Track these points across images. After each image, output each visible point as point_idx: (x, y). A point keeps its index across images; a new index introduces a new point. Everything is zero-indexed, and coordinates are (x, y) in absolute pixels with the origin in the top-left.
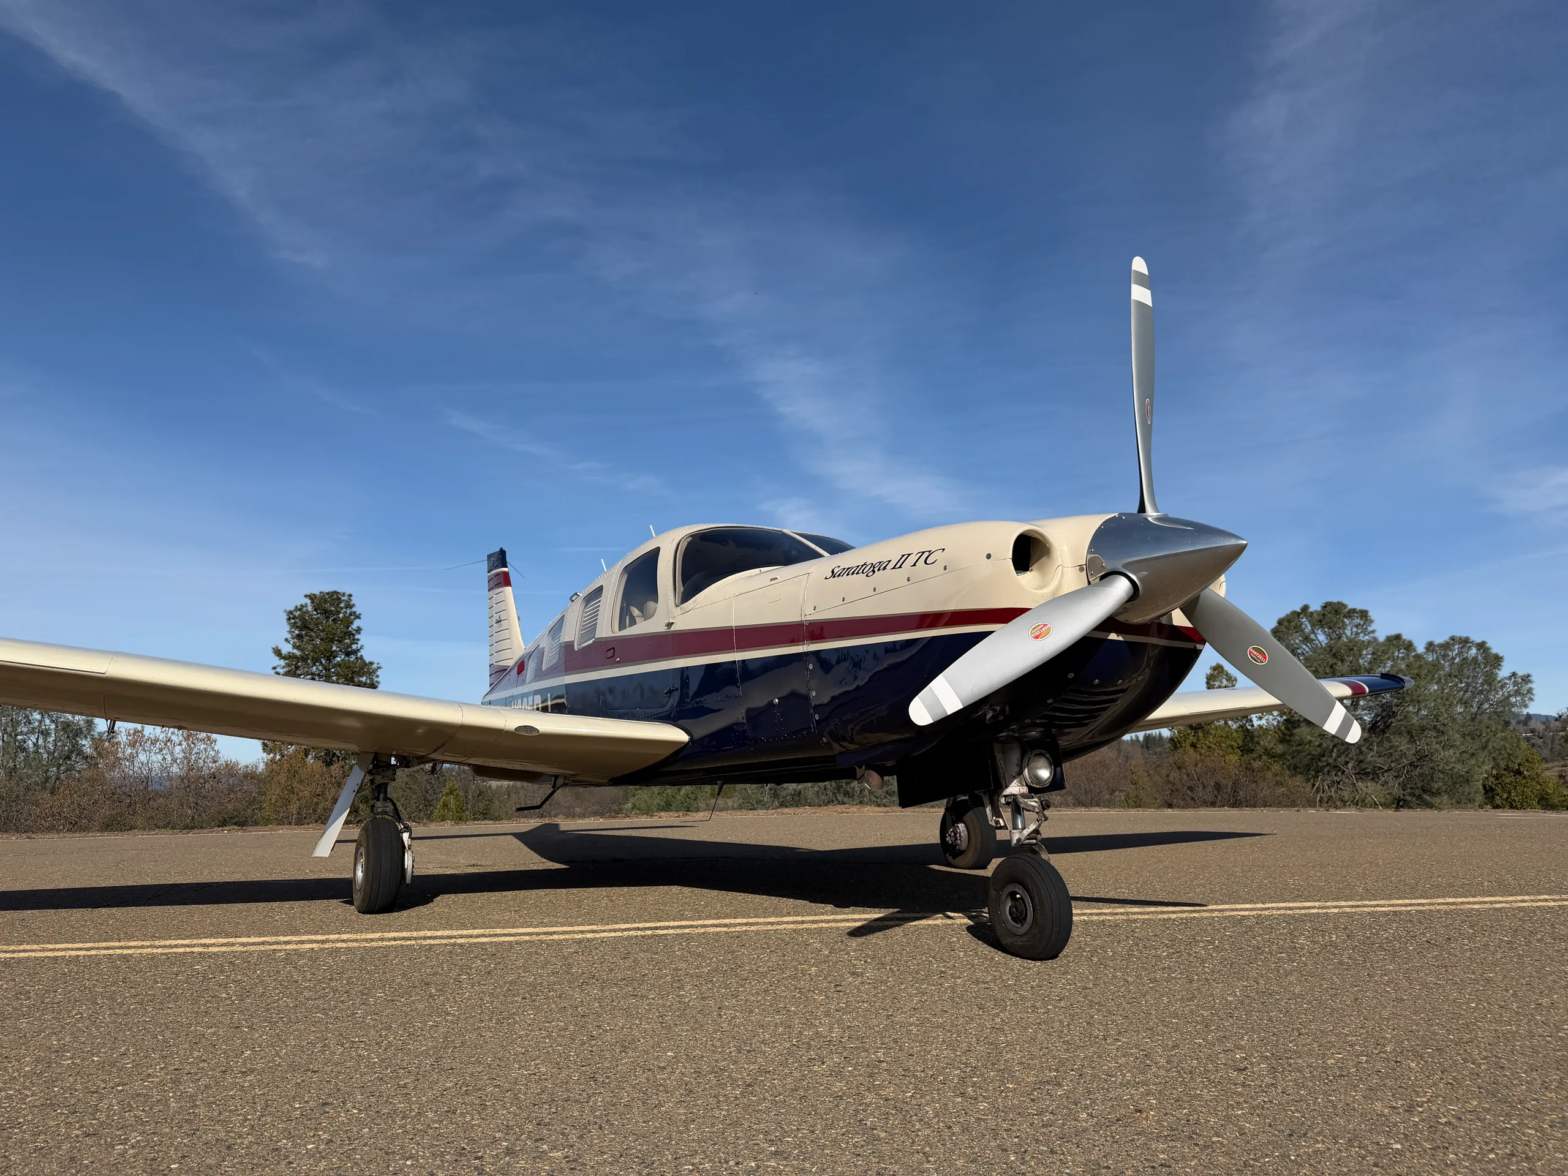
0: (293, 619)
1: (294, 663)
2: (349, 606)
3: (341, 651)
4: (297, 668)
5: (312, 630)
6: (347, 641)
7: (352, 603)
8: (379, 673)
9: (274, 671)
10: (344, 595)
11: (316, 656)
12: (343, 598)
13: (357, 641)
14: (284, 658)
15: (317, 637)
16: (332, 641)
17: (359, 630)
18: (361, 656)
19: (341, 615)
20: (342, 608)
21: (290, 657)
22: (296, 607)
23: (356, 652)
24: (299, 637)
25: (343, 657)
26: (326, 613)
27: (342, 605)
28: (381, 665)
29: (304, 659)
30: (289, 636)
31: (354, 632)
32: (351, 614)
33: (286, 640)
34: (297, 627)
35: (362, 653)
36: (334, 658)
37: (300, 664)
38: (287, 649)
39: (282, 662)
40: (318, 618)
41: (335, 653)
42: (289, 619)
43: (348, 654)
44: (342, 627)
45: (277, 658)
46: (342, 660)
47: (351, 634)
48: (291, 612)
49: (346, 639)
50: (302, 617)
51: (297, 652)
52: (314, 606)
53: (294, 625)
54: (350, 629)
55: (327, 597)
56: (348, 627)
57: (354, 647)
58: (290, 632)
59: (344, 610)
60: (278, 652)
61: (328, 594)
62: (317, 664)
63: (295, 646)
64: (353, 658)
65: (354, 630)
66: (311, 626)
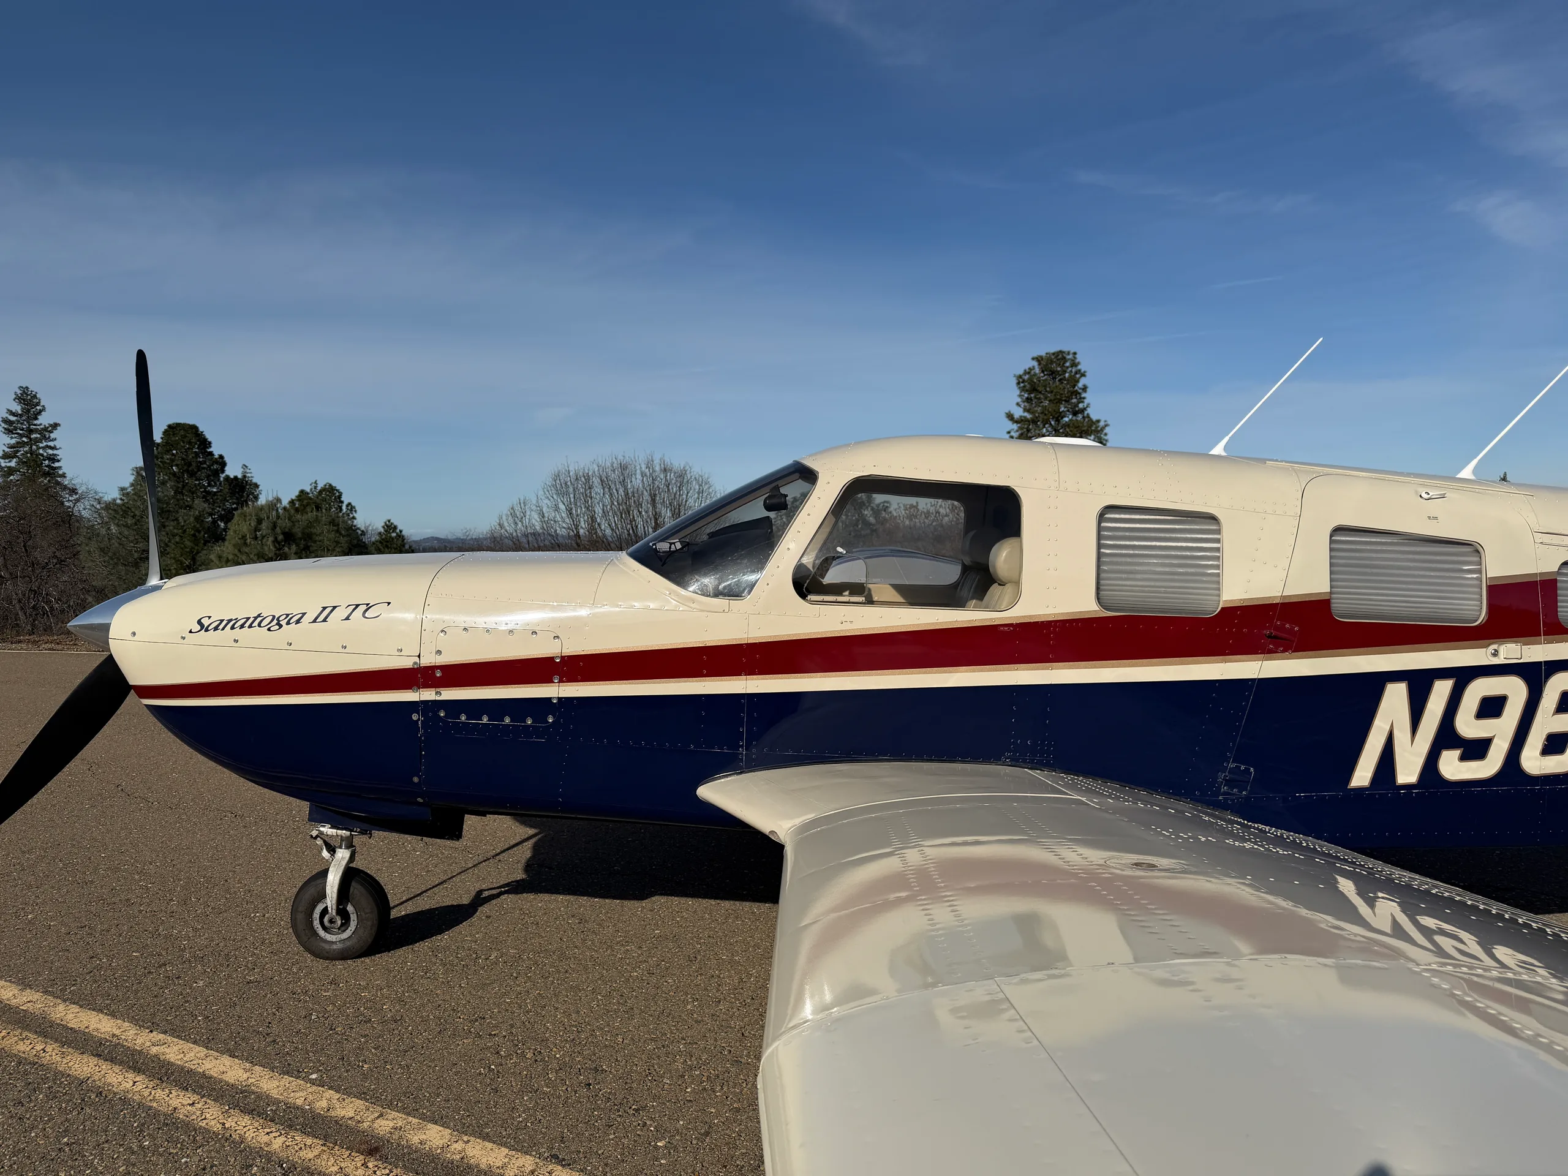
0: (1023, 382)
1: (1026, 426)
2: (1074, 364)
3: (1068, 411)
4: (1028, 431)
5: (1040, 392)
6: (1074, 401)
7: (1077, 361)
8: (1107, 430)
9: (1009, 435)
10: (1069, 353)
11: (1045, 417)
12: (1068, 357)
13: (1081, 400)
14: (1017, 422)
15: (1046, 398)
16: (1060, 401)
17: (1085, 389)
18: (1088, 414)
19: (1067, 375)
20: (1068, 367)
21: (1022, 420)
22: (1025, 371)
23: (1082, 411)
24: (1028, 400)
25: (1070, 417)
26: (1053, 373)
27: (1068, 364)
28: (1109, 423)
29: (1034, 421)
30: (1019, 400)
31: (1080, 391)
32: (1076, 373)
33: (1018, 404)
34: (1027, 391)
35: (1089, 411)
36: (1062, 418)
37: (1031, 427)
38: (1018, 413)
39: (1015, 426)
40: (1046, 380)
41: (1063, 414)
42: (1018, 383)
43: (1075, 414)
44: (1068, 386)
45: (1010, 423)
46: (1070, 420)
47: (1077, 393)
48: (1020, 377)
49: (1072, 399)
50: (1030, 381)
51: (1028, 416)
52: (1042, 368)
53: (1023, 389)
54: (1076, 388)
55: (1053, 357)
56: (1074, 386)
57: (1081, 406)
58: (1020, 396)
59: (1070, 369)
60: (1010, 417)
61: (1054, 354)
62: (1046, 426)
63: (1025, 410)
64: (1080, 416)
65: (1080, 389)
66: (1040, 389)
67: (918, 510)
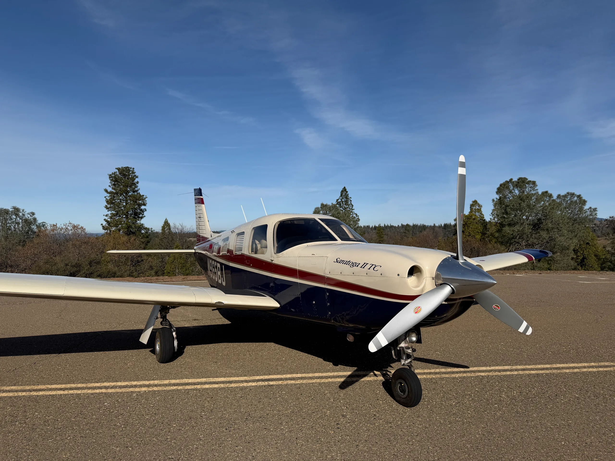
0: (112, 177)
1: (113, 195)
2: (133, 173)
3: (131, 190)
4: (114, 197)
5: (119, 182)
6: (133, 187)
7: (134, 171)
8: (146, 199)
9: (105, 198)
10: (131, 168)
11: (121, 192)
12: (131, 170)
13: (136, 187)
14: (109, 193)
15: (122, 185)
16: (127, 186)
17: (138, 182)
18: (139, 192)
19: (130, 176)
20: (130, 174)
21: (111, 193)
22: (113, 173)
23: (137, 191)
24: (114, 185)
26: (124, 175)
27: (131, 172)
28: (147, 196)
29: (117, 193)
30: (110, 184)
31: (136, 183)
32: (134, 176)
33: (109, 186)
34: (113, 181)
35: (139, 191)
36: (129, 193)
37: (115, 195)
38: (110, 189)
39: (108, 195)
40: (121, 177)
41: (129, 191)
42: (110, 178)
43: (134, 192)
44: (131, 181)
45: (106, 193)
46: (132, 194)
47: (134, 184)
48: (110, 175)
49: (133, 186)
50: (115, 177)
51: (114, 191)
52: (120, 173)
53: (112, 180)
54: (134, 182)
55: (124, 169)
56: (133, 181)
57: (136, 189)
58: (110, 183)
59: (132, 174)
60: (106, 191)
61: (125, 168)
62: (122, 196)
63: (113, 189)
64: (136, 193)
65: (136, 182)
66: (119, 181)
67: (57, 227)
